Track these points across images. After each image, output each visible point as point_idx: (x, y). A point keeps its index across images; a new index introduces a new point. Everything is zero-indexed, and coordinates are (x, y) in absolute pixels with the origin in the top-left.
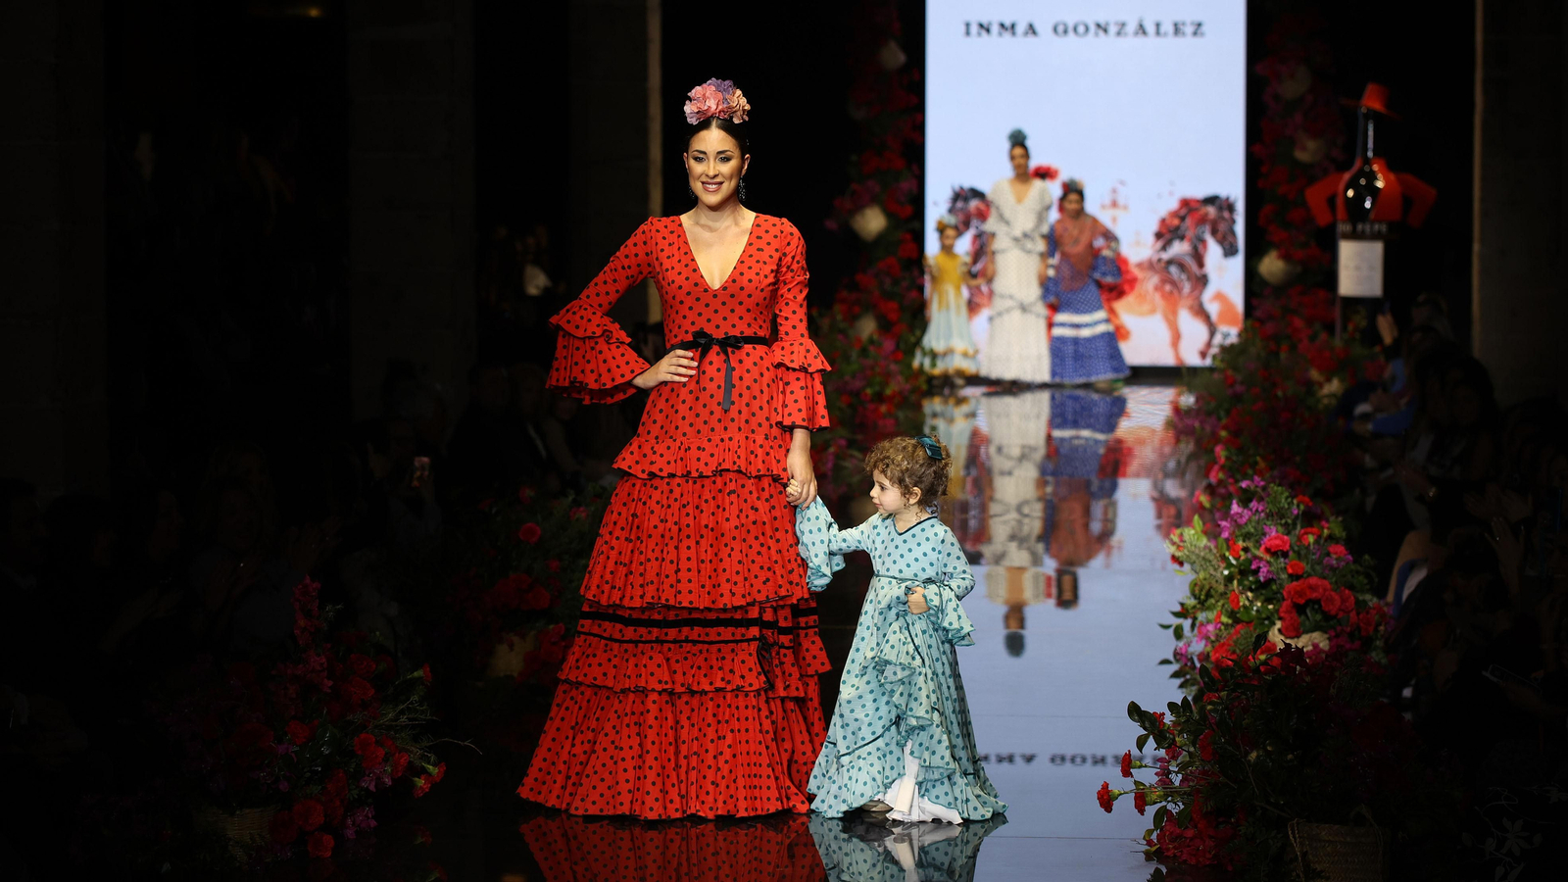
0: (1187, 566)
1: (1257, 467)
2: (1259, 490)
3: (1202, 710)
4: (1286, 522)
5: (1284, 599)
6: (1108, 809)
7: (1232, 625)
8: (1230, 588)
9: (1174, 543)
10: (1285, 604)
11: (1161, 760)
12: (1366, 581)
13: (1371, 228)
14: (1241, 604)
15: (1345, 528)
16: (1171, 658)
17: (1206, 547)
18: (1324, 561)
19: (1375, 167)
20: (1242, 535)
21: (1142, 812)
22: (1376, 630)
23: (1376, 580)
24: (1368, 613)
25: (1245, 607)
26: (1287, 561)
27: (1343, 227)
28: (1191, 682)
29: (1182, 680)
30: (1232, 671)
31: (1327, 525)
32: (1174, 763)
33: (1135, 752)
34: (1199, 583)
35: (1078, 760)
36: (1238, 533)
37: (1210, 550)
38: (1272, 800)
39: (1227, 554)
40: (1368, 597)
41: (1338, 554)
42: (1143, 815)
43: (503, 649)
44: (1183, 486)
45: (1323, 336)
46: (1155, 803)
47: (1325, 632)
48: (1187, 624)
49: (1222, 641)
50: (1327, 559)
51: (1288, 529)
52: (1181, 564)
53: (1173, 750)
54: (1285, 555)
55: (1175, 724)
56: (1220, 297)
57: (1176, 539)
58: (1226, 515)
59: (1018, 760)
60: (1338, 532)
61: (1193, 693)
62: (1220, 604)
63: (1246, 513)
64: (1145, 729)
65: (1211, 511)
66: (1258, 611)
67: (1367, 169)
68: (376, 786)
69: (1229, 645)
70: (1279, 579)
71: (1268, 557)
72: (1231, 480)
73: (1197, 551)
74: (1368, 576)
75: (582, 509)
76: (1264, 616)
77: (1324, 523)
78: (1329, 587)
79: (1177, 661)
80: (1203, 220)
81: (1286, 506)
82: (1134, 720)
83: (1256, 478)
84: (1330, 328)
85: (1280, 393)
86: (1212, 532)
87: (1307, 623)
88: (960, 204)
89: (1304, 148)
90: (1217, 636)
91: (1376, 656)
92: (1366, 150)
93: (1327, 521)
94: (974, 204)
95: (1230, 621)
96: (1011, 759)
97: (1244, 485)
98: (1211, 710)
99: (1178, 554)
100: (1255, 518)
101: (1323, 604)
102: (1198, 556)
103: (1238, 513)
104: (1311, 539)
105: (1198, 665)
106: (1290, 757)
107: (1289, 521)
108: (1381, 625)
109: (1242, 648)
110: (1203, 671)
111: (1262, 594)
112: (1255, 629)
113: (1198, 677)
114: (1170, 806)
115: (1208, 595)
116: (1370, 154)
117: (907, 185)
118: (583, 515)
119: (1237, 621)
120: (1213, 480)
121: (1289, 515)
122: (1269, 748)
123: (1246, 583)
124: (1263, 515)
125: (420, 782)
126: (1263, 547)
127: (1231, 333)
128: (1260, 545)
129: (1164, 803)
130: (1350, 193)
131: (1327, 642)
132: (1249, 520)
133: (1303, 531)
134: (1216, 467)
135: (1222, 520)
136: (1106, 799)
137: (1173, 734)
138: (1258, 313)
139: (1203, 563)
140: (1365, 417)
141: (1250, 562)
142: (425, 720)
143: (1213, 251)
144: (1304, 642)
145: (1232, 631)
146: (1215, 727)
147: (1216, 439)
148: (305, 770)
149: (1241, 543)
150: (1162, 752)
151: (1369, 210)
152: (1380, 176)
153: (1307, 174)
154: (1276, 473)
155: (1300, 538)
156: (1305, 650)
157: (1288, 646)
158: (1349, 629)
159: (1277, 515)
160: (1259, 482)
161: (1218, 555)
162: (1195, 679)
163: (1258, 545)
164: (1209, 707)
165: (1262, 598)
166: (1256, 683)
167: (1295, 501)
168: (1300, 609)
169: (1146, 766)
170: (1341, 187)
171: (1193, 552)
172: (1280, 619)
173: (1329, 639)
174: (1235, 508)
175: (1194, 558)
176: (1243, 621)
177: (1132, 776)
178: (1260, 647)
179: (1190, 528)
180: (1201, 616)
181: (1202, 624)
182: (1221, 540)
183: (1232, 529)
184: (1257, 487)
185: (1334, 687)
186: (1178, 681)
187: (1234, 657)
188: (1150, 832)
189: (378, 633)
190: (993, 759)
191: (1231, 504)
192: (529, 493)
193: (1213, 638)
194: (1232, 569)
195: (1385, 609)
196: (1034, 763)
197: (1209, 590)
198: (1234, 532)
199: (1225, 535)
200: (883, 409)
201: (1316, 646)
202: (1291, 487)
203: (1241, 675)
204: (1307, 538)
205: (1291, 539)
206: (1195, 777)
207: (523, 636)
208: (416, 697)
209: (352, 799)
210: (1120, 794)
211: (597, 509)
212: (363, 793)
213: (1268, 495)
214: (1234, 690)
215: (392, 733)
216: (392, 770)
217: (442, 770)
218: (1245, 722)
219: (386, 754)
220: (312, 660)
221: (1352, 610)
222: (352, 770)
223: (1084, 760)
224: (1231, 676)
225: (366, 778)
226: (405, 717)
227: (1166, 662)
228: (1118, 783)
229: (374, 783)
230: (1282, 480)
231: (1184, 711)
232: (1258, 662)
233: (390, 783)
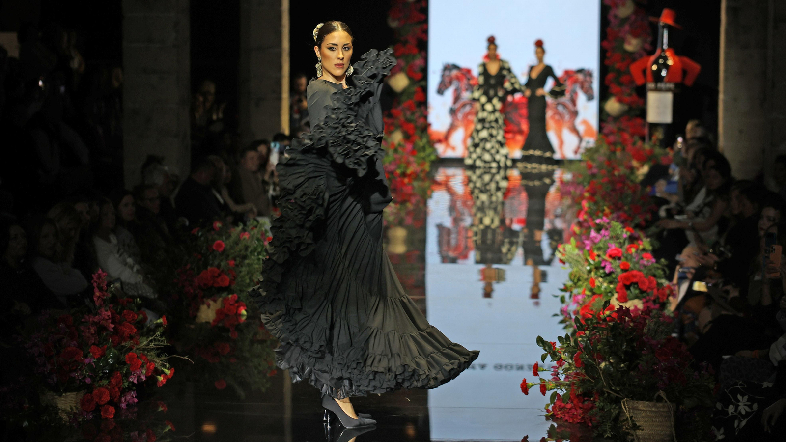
0: (567, 265)
1: (604, 212)
2: (605, 224)
3: (576, 342)
4: (620, 242)
5: (618, 282)
6: (526, 393)
7: (591, 296)
8: (590, 276)
9: (560, 252)
10: (619, 284)
11: (553, 367)
12: (662, 273)
13: (666, 86)
14: (596, 284)
15: (652, 245)
17: (578, 255)
19: (668, 54)
20: (596, 248)
21: (544, 394)
22: (668, 299)
23: (668, 272)
24: (663, 289)
25: (598, 286)
26: (620, 262)
27: (651, 85)
28: (569, 326)
30: (592, 320)
31: (641, 243)
32: (561, 369)
33: (540, 363)
34: (574, 273)
35: (509, 367)
36: (594, 247)
37: (580, 256)
38: (613, 388)
39: (589, 258)
40: (663, 281)
41: (648, 259)
42: (544, 395)
43: (204, 308)
44: (565, 222)
45: (639, 143)
46: (551, 389)
47: (641, 300)
48: (567, 295)
49: (586, 304)
50: (641, 261)
51: (622, 245)
52: (564, 263)
53: (560, 361)
54: (619, 259)
55: (562, 348)
56: (585, 122)
57: (561, 250)
58: (588, 238)
59: (477, 367)
60: (648, 247)
61: (570, 332)
62: (585, 284)
63: (599, 237)
64: (546, 350)
65: (580, 235)
66: (605, 289)
67: (662, 54)
68: (137, 381)
69: (590, 306)
70: (616, 271)
71: (610, 260)
72: (590, 220)
73: (572, 257)
74: (663, 270)
75: (246, 233)
76: (608, 291)
77: (640, 241)
78: (643, 275)
79: (562, 314)
80: (576, 81)
81: (620, 233)
82: (540, 346)
83: (605, 218)
84: (643, 139)
85: (616, 173)
86: (581, 246)
87: (631, 295)
88: (447, 73)
89: (630, 44)
90: (583, 301)
91: (668, 312)
92: (662, 44)
93: (642, 241)
94: (455, 72)
95: (590, 294)
97: (598, 221)
98: (581, 341)
99: (563, 258)
100: (603, 239)
101: (639, 285)
102: (573, 259)
103: (594, 237)
104: (633, 250)
105: (573, 317)
106: (622, 365)
107: (622, 241)
108: (669, 295)
109: (596, 308)
110: (577, 320)
111: (606, 279)
112: (604, 298)
113: (573, 323)
114: (559, 392)
115: (579, 280)
116: (665, 47)
117: (418, 62)
118: (247, 236)
119: (594, 294)
120: (581, 219)
121: (621, 238)
122: (611, 361)
123: (599, 273)
124: (607, 237)
125: (161, 378)
126: (608, 254)
127: (590, 141)
130: (655, 68)
131: (642, 305)
132: (601, 241)
133: (629, 246)
134: (582, 212)
135: (585, 239)
136: (525, 388)
137: (560, 353)
138: (605, 131)
139: (576, 263)
141: (600, 262)
142: (163, 345)
143: (581, 98)
144: (630, 305)
145: (591, 299)
146: (583, 350)
147: (582, 197)
148: (100, 372)
149: (596, 252)
150: (555, 363)
151: (664, 77)
152: (669, 58)
153: (631, 57)
154: (614, 215)
155: (628, 249)
156: (630, 309)
157: (621, 307)
158: (653, 298)
159: (616, 238)
160: (605, 220)
161: (584, 259)
162: (571, 324)
163: (605, 253)
164: (580, 339)
165: (607, 281)
166: (603, 326)
167: (625, 230)
168: (627, 287)
169: (546, 370)
170: (650, 63)
171: (570, 257)
172: (617, 292)
173: (644, 303)
174: (593, 234)
175: (571, 260)
176: (597, 294)
177: (539, 376)
178: (606, 307)
179: (569, 245)
180: (575, 291)
181: (575, 296)
182: (585, 251)
183: (591, 245)
184: (604, 222)
185: (646, 329)
186: (563, 325)
187: (592, 313)
188: (548, 405)
189: (138, 299)
191: (590, 232)
192: (218, 225)
193: (581, 303)
194: (591, 266)
195: (673, 287)
196: (486, 369)
197: (579, 277)
198: (592, 247)
200: (406, 180)
201: (636, 307)
202: (622, 222)
203: (596, 323)
204: (631, 251)
205: (623, 250)
206: (572, 376)
207: (215, 301)
208: (158, 333)
209: (124, 387)
210: (533, 385)
211: (254, 234)
212: (130, 384)
213: (610, 227)
214: (593, 330)
215: (146, 352)
216: (146, 372)
217: (172, 372)
218: (598, 347)
219: (143, 363)
220: (103, 313)
221: (655, 288)
222: (124, 372)
223: (512, 367)
224: (592, 323)
225: (132, 376)
226: (153, 344)
227: (556, 315)
228: (531, 379)
229: (136, 379)
230: (618, 219)
231: (566, 341)
232: (605, 315)
233: (145, 379)
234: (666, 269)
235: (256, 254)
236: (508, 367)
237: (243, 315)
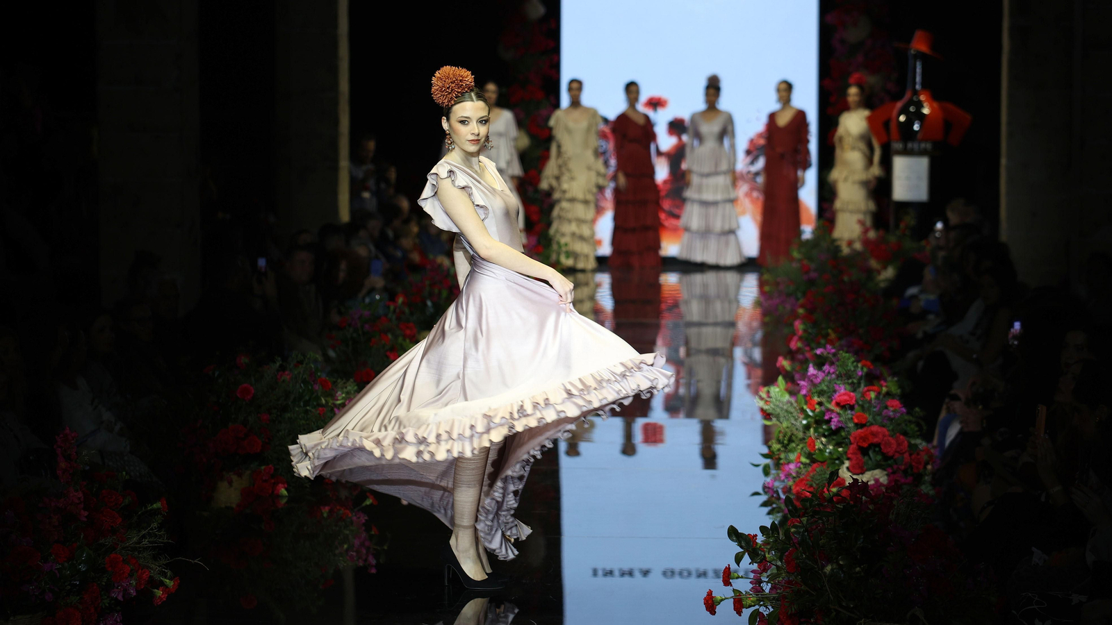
0: (773, 418)
1: (829, 338)
2: (830, 356)
3: (787, 534)
4: (853, 383)
5: (851, 444)
6: (713, 612)
7: (809, 464)
8: (808, 435)
9: (762, 399)
10: (852, 446)
11: (753, 571)
12: (916, 429)
13: (919, 146)
14: (817, 447)
15: (901, 387)
16: (761, 491)
17: (789, 402)
18: (883, 413)
19: (922, 98)
20: (816, 392)
21: (739, 613)
22: (925, 468)
23: (925, 428)
24: (918, 454)
25: (820, 450)
26: (853, 412)
27: (898, 146)
28: (776, 510)
29: (769, 508)
30: (811, 500)
31: (885, 384)
32: (765, 574)
33: (734, 566)
34: (783, 431)
36: (814, 390)
37: (792, 404)
38: (844, 604)
39: (805, 407)
40: (918, 441)
41: (895, 408)
42: (740, 615)
43: (223, 485)
46: (750, 606)
47: (884, 470)
48: (773, 463)
49: (801, 477)
50: (885, 411)
51: (855, 387)
52: (768, 415)
53: (764, 565)
54: (852, 408)
55: (765, 543)
57: (764, 395)
58: (804, 376)
59: (637, 574)
60: (895, 389)
61: (778, 519)
62: (799, 447)
63: (821, 375)
64: (741, 547)
65: (792, 373)
66: (830, 453)
67: (915, 99)
68: (123, 597)
69: (807, 480)
70: (847, 427)
71: (838, 410)
72: (807, 349)
73: (781, 405)
74: (918, 425)
75: (287, 373)
76: (835, 457)
77: (882, 382)
78: (887, 433)
79: (766, 493)
81: (852, 369)
82: (733, 540)
83: (829, 347)
84: (886, 226)
85: (846, 278)
86: (793, 390)
87: (870, 462)
90: (797, 472)
91: (926, 489)
92: (914, 83)
93: (885, 380)
95: (808, 461)
96: (631, 573)
97: (818, 352)
98: (795, 532)
99: (766, 407)
100: (828, 378)
101: (882, 447)
102: (782, 409)
103: (814, 375)
104: (873, 395)
105: (783, 497)
106: (858, 569)
107: (855, 381)
108: (927, 463)
109: (817, 482)
110: (787, 501)
111: (833, 439)
112: (828, 467)
113: (783, 506)
114: (762, 609)
115: (790, 440)
116: (918, 87)
117: (545, 112)
118: (288, 377)
119: (813, 461)
120: (793, 348)
121: (854, 376)
122: (841, 563)
123: (821, 430)
124: (834, 376)
125: (159, 593)
126: (834, 401)
127: (806, 230)
128: (832, 400)
129: (757, 607)
130: (902, 118)
131: (886, 477)
132: (823, 380)
133: (866, 389)
134: (795, 338)
135: (800, 380)
136: (711, 604)
137: (764, 551)
139: (786, 414)
140: (914, 297)
141: (823, 414)
142: (162, 543)
144: (867, 477)
145: (810, 469)
146: (797, 546)
148: (66, 584)
149: (816, 399)
150: (755, 566)
151: (917, 132)
152: (925, 104)
154: (843, 342)
155: (864, 394)
156: (869, 483)
157: (856, 481)
158: (903, 467)
159: (846, 376)
160: (830, 350)
161: (798, 408)
162: (780, 508)
163: (829, 400)
164: (793, 530)
165: (834, 442)
166: (829, 510)
167: (860, 365)
168: (864, 451)
169: (742, 577)
170: (895, 112)
171: (778, 406)
172: (848, 459)
173: (887, 475)
174: (812, 370)
175: (778, 410)
176: (818, 461)
177: (731, 586)
178: (833, 480)
179: (775, 387)
180: (784, 458)
181: (785, 464)
182: (800, 396)
183: (809, 387)
184: (828, 353)
185: (893, 514)
186: (767, 509)
187: (811, 490)
189: (124, 473)
190: (617, 573)
191: (808, 367)
192: (244, 360)
193: (794, 475)
194: (809, 419)
195: (932, 451)
196: (651, 576)
197: (791, 436)
198: (810, 390)
199: (804, 392)
201: (877, 480)
202: (856, 353)
203: (818, 504)
204: (869, 394)
205: (857, 395)
206: (782, 586)
207: (240, 475)
208: (155, 525)
209: (104, 607)
210: (722, 600)
211: (299, 373)
212: (113, 602)
213: (838, 360)
214: (812, 516)
215: (136, 553)
216: (136, 583)
217: (176, 583)
218: (821, 542)
219: (131, 570)
220: (71, 495)
221: (906, 452)
222: (104, 583)
223: (690, 574)
224: (810, 505)
225: (116, 590)
226: (147, 540)
227: (756, 494)
228: (720, 591)
229: (121, 594)
230: (849, 348)
231: (773, 533)
232: (831, 494)
233: (135, 594)
234: (923, 423)
235: (302, 404)
236: (685, 574)
237: (283, 497)
